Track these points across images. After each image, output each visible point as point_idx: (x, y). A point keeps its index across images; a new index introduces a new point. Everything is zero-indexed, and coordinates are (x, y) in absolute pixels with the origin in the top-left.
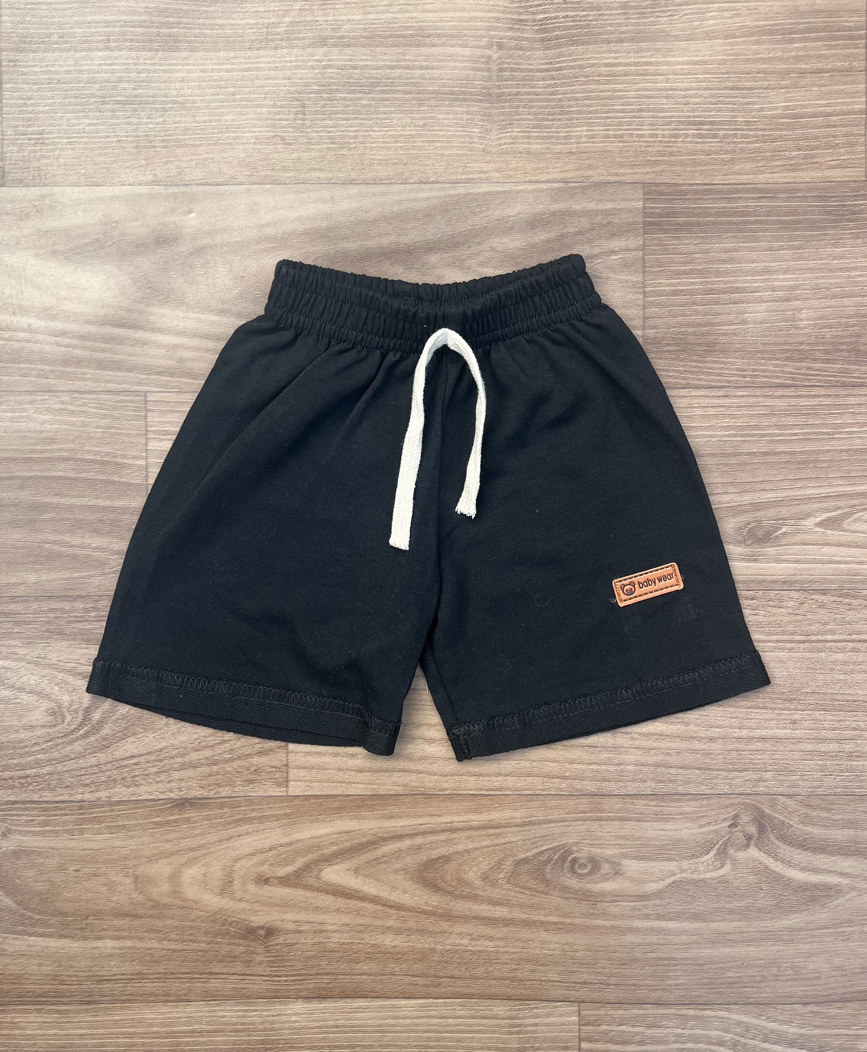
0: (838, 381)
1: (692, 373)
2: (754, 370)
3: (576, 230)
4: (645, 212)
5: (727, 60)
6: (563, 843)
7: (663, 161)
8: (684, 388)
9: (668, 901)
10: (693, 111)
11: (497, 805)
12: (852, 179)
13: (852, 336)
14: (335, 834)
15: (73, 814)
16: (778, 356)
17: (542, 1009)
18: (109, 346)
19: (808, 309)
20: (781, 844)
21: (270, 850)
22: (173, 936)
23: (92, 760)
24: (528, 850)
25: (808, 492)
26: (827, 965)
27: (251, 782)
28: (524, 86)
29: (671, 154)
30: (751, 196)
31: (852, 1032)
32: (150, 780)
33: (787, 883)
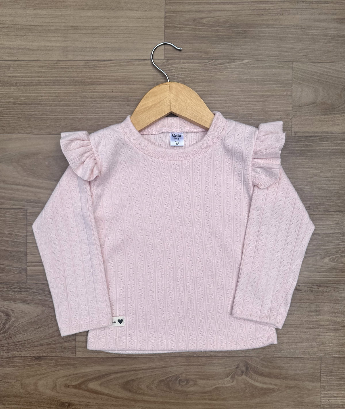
6: (176, 374)
11: (153, 361)
14: (93, 371)
18: (14, 192)
20: (254, 374)
21: (70, 376)
24: (163, 377)
27: (63, 352)
32: (26, 350)
33: (256, 387)
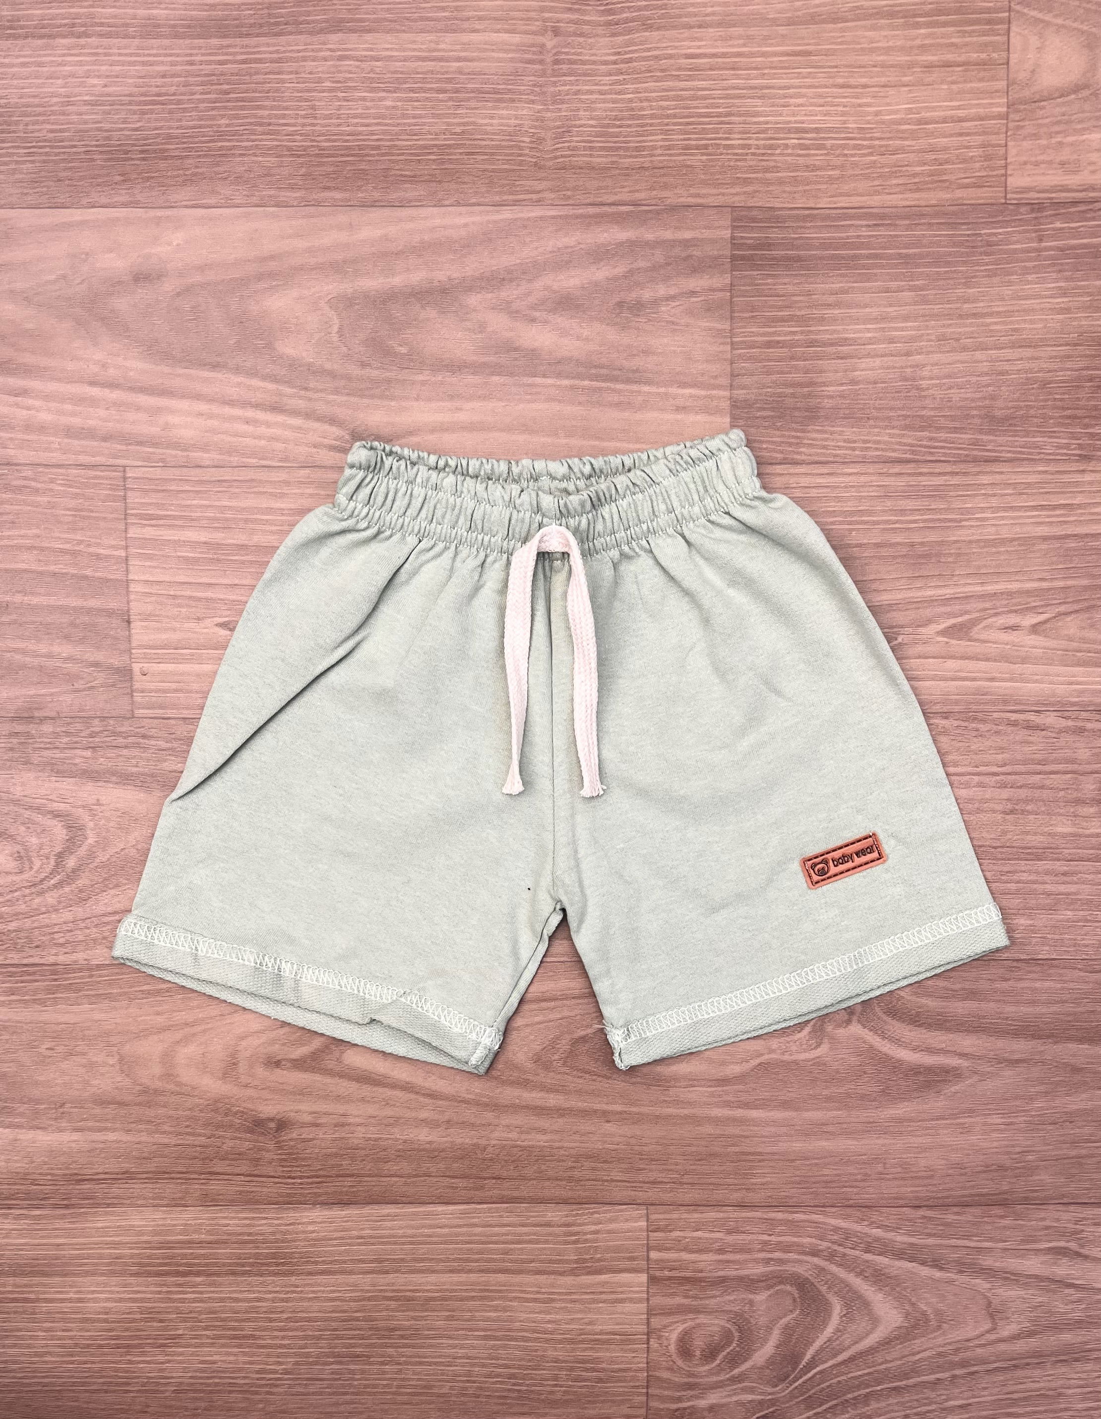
0: (967, 456)
1: (790, 444)
2: (865, 442)
3: (649, 265)
4: (734, 243)
5: (835, 50)
7: (757, 179)
8: (780, 464)
9: (754, 1086)
10: (793, 115)
12: (990, 201)
13: (985, 398)
15: (44, 981)
16: (895, 423)
17: (605, 1213)
19: (932, 365)
22: (166, 1128)
23: (67, 915)
25: (929, 593)
26: (944, 1162)
28: (586, 83)
29: (766, 170)
30: (864, 223)
31: (972, 1244)
